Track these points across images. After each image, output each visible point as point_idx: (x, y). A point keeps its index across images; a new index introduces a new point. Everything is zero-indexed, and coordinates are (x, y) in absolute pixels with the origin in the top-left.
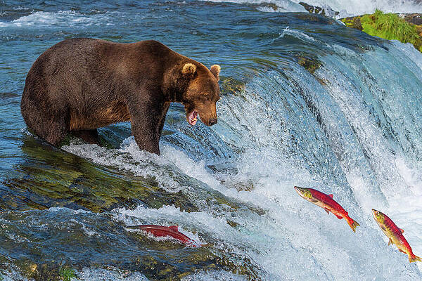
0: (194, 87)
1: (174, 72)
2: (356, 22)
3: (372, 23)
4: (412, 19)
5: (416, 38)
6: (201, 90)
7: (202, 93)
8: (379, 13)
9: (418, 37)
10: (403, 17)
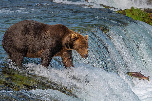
0: (77, 42)
1: (69, 37)
2: (123, 12)
3: (130, 13)
4: (147, 11)
5: (148, 19)
6: (80, 44)
7: (81, 45)
8: (133, 8)
9: (149, 18)
10: (143, 10)
